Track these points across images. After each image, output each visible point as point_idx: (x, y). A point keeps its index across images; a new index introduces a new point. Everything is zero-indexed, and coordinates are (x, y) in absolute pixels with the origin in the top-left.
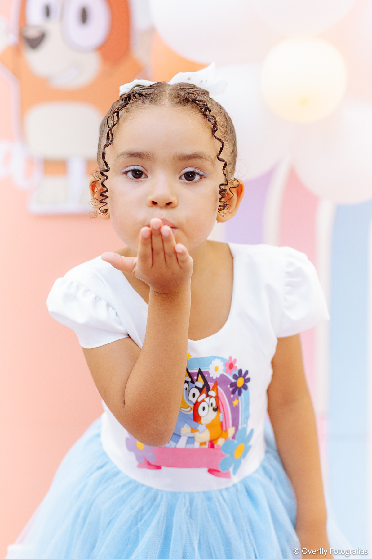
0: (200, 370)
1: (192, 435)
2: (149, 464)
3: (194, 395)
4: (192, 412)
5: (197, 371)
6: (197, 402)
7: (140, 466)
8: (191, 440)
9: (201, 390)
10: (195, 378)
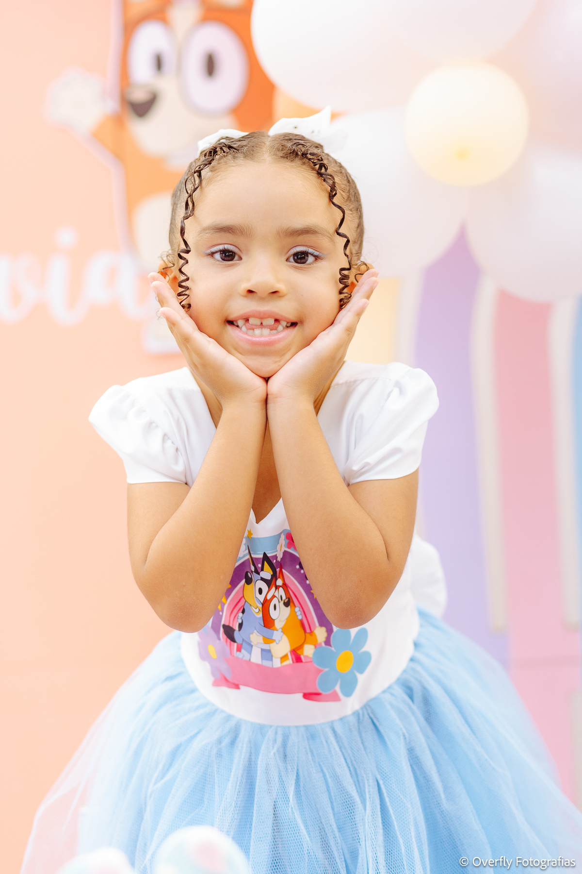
0: (265, 553)
1: (266, 647)
2: (226, 680)
3: (260, 591)
4: (260, 615)
5: (261, 556)
6: (266, 600)
7: (216, 684)
8: (267, 654)
9: (269, 583)
10: (260, 565)
